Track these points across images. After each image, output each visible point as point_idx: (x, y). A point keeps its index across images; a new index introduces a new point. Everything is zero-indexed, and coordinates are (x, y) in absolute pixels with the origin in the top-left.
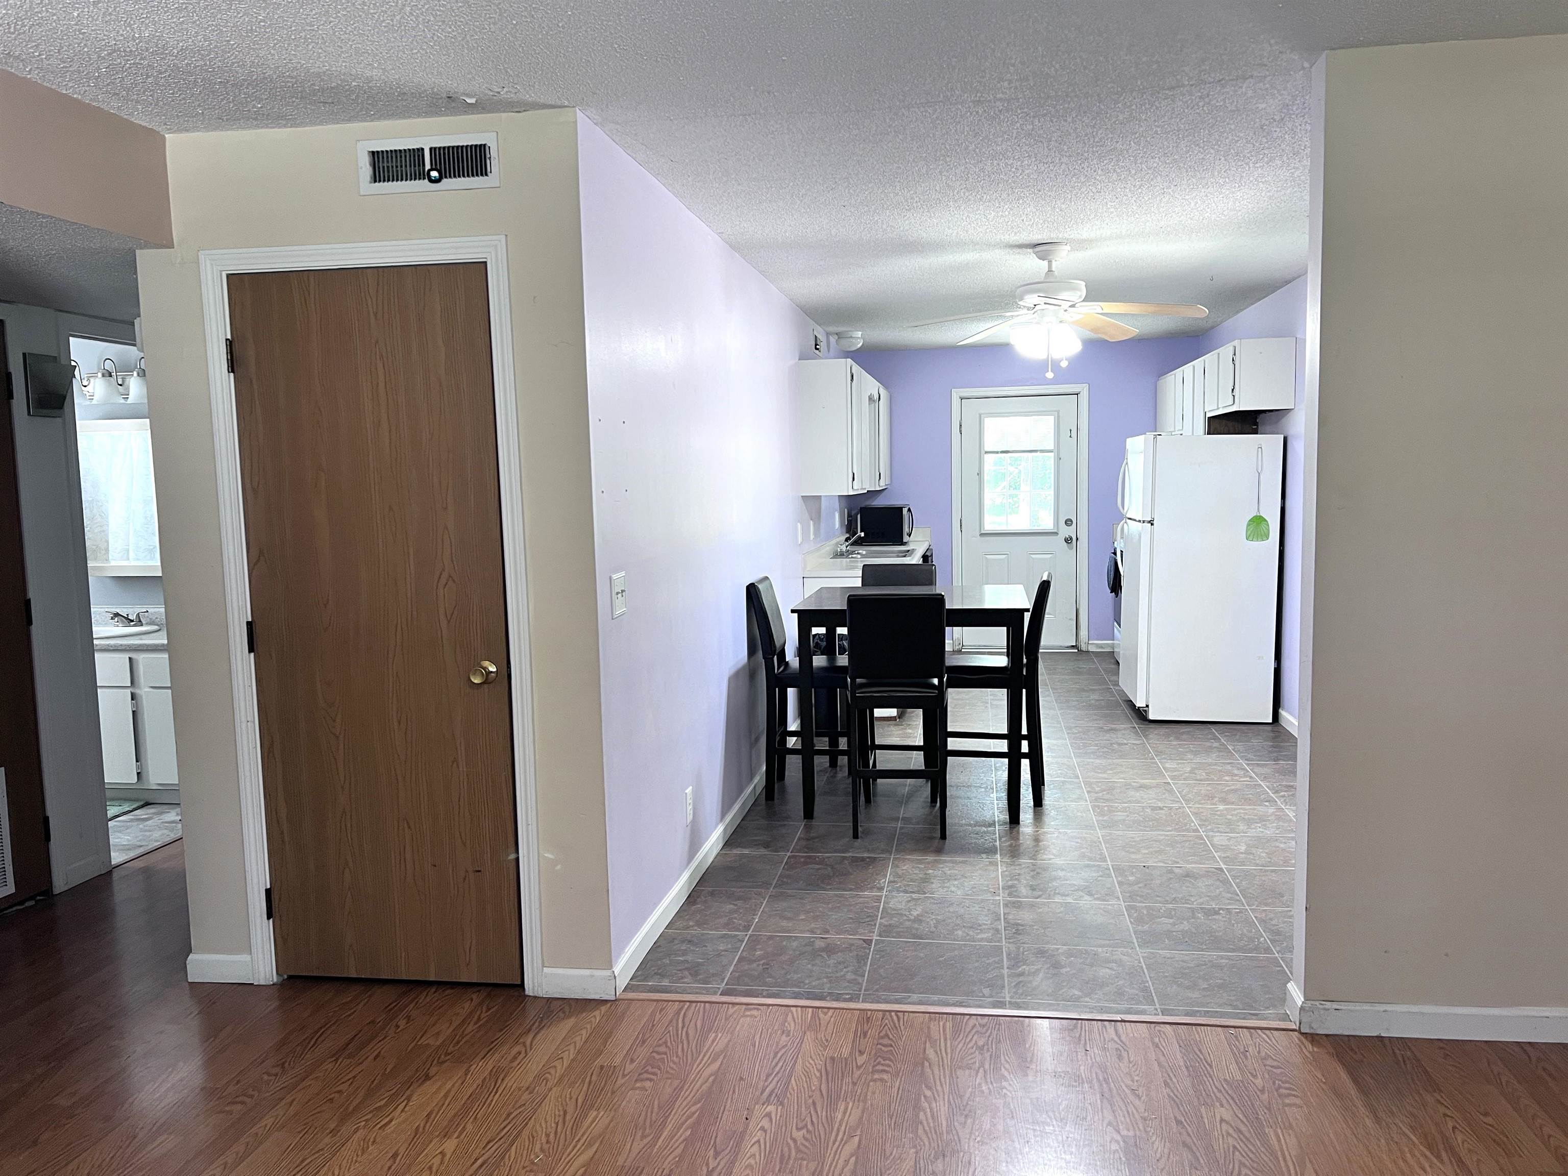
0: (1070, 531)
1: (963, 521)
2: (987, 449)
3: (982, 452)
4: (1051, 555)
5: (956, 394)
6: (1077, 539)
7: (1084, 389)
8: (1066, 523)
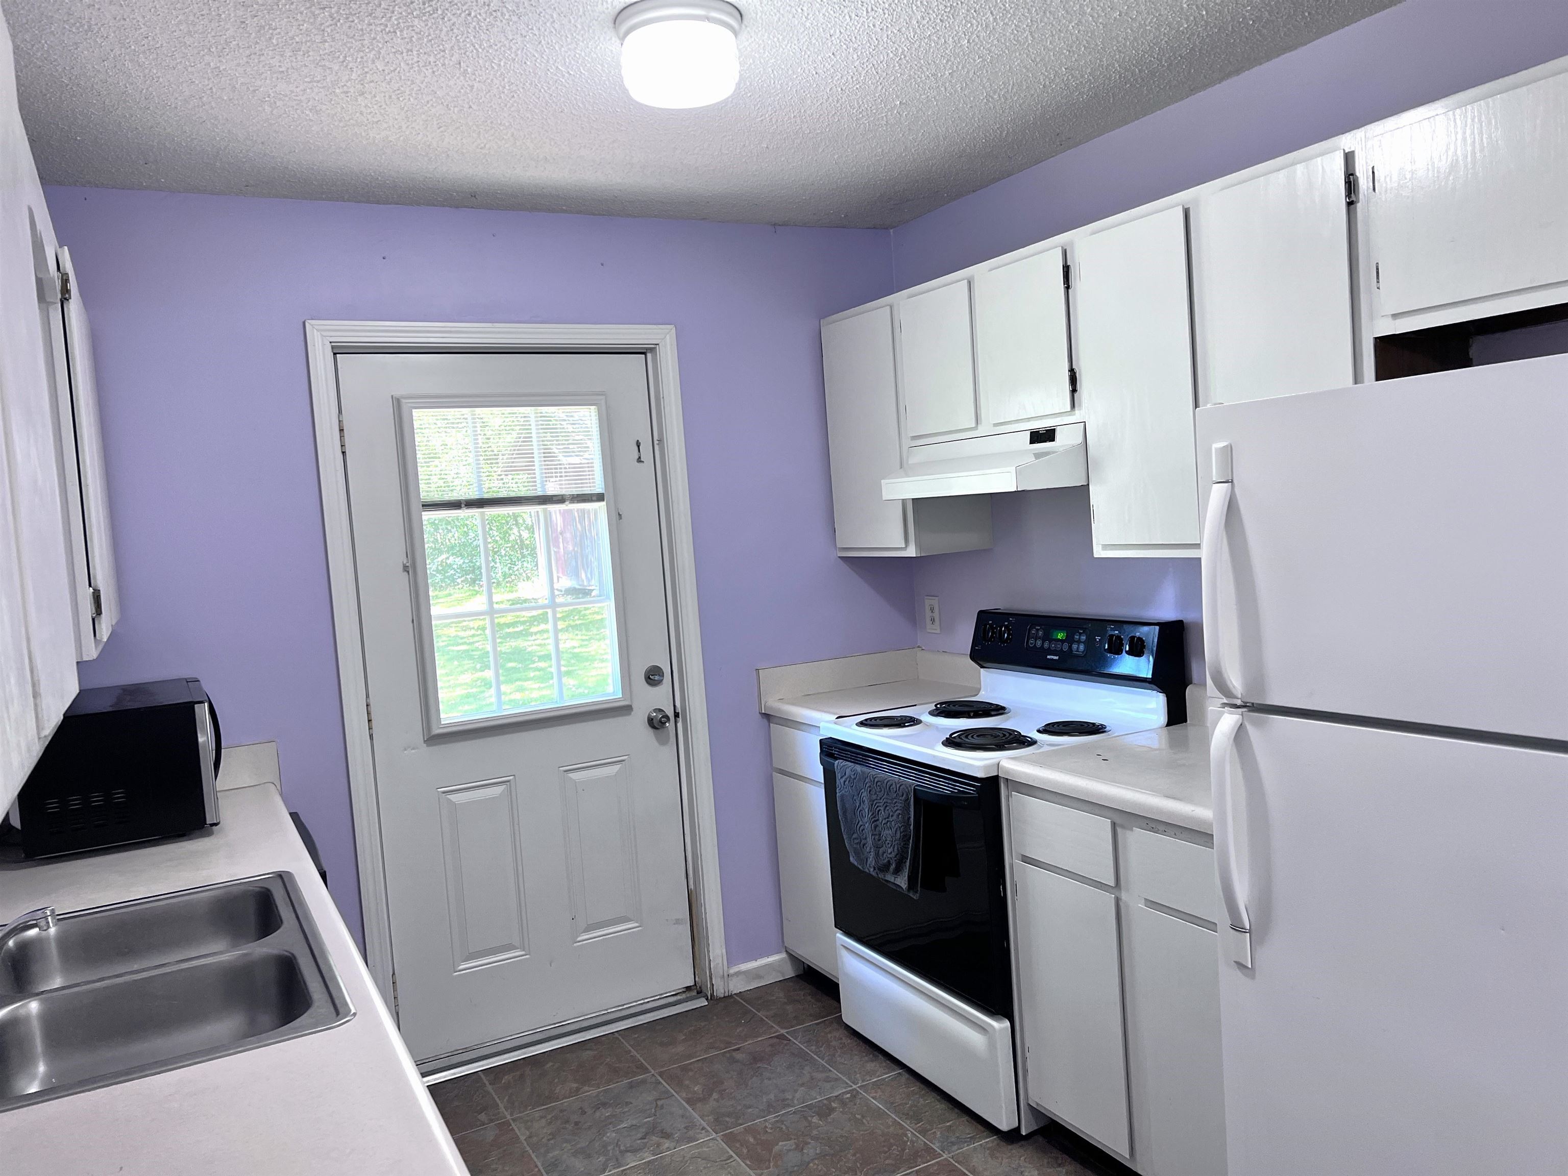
4: (616, 768)
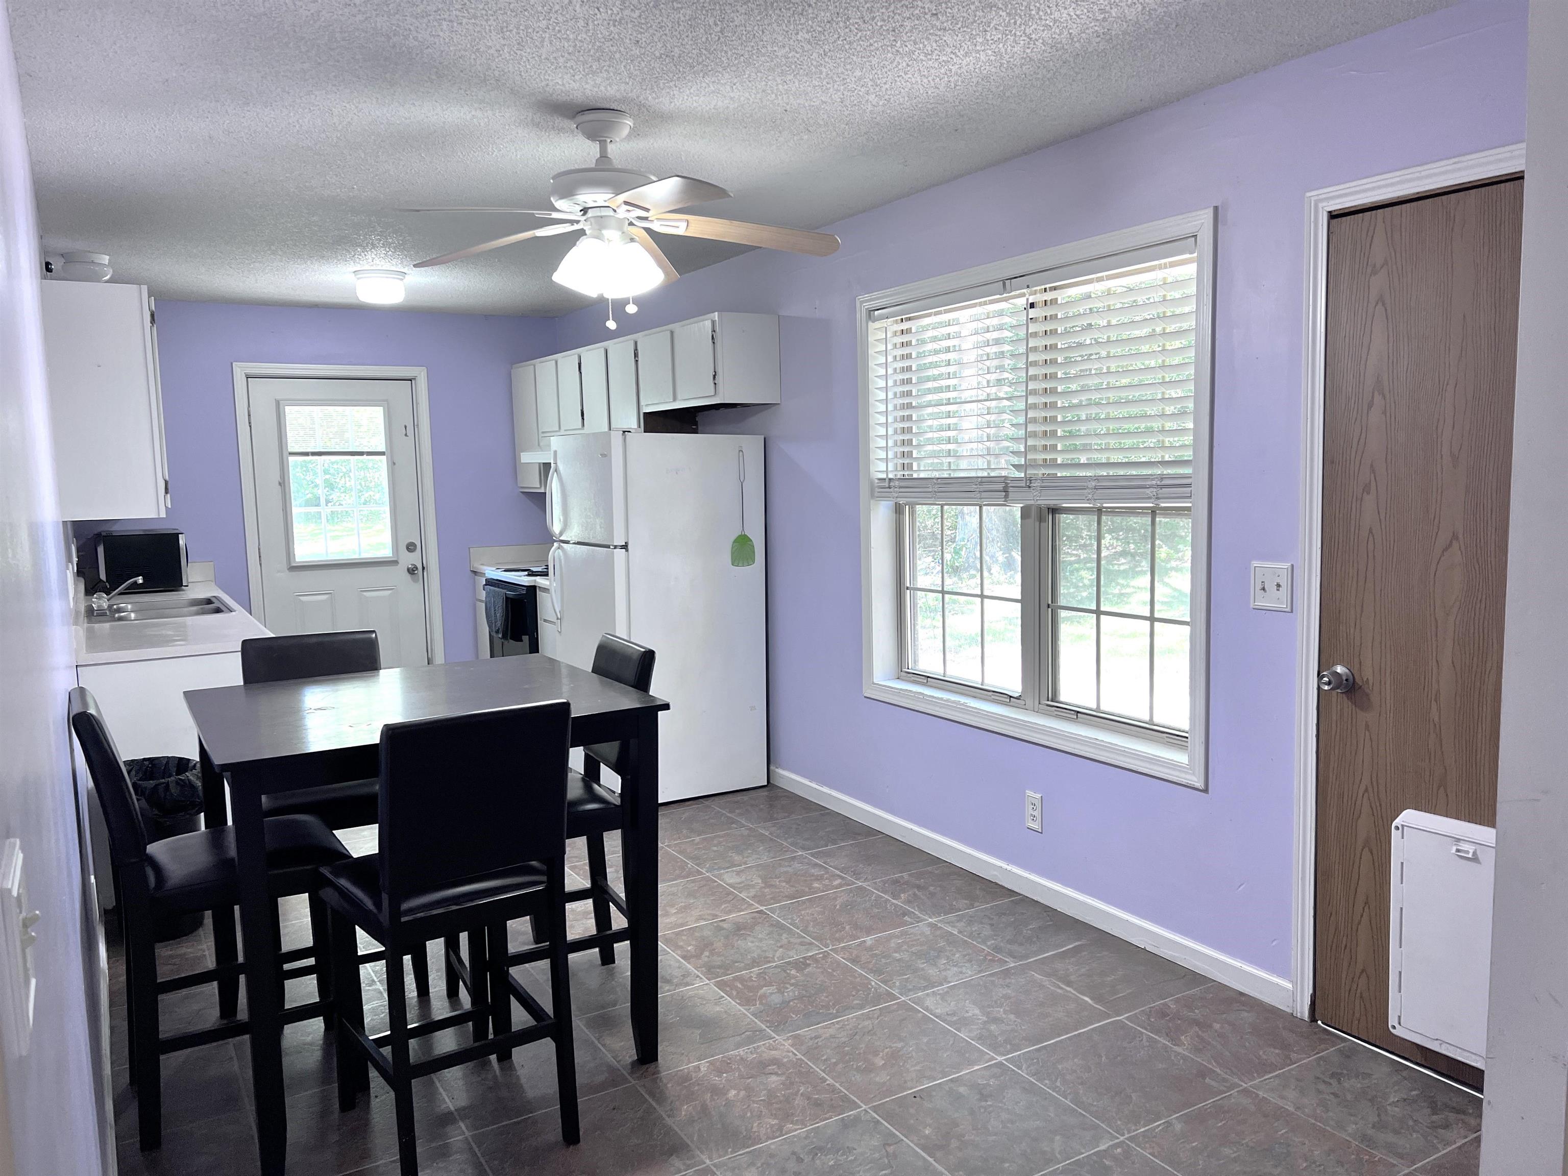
0: (414, 559)
1: (262, 550)
2: (291, 450)
3: (283, 453)
5: (240, 370)
6: (423, 568)
7: (421, 374)
8: (408, 548)
